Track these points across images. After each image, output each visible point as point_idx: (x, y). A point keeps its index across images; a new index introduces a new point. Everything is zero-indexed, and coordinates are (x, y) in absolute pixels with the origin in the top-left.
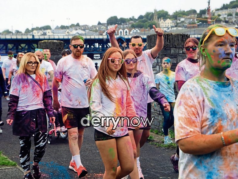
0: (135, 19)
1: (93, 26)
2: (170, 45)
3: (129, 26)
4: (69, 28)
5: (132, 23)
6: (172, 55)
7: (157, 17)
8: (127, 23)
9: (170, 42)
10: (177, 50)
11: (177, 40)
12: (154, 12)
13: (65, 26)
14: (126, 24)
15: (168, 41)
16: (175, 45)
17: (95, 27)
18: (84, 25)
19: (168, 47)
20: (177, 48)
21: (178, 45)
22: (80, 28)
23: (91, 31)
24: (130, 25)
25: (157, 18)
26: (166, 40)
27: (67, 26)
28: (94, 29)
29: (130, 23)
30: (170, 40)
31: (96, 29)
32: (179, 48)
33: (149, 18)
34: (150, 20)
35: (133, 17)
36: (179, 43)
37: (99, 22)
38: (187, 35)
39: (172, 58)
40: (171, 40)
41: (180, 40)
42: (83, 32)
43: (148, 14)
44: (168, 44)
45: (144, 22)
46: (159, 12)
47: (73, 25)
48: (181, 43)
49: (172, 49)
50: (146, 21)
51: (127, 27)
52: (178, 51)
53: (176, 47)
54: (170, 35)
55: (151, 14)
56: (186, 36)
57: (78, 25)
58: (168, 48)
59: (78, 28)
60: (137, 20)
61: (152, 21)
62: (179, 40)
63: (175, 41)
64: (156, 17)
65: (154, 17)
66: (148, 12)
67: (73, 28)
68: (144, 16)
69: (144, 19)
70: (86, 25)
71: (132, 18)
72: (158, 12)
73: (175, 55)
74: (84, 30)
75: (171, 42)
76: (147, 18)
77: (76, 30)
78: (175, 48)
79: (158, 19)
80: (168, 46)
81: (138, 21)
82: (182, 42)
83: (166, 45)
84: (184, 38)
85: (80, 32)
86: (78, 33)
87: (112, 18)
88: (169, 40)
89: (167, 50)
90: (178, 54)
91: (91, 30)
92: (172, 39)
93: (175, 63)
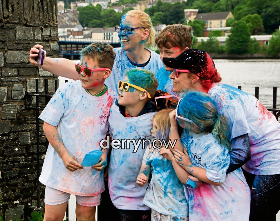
2: (14, 18)
6: (19, 44)
9: (13, 11)
10: (30, 32)
11: (30, 7)
15: (8, 8)
16: (25, 19)
19: (8, 22)
20: (30, 26)
21: (31, 18)
26: (5, 4)
30: (12, 6)
32: (33, 26)
36: (34, 15)
39: (20, 50)
40: (16, 6)
41: (36, 7)
44: (9, 16)
48: (39, 16)
49: (18, 27)
53: (28, 24)
58: (8, 25)
62: (33, 7)
63: (24, 9)
73: (26, 42)
75: (17, 11)
78: (26, 25)
80: (8, 19)
82: (41, 14)
83: (4, 18)
88: (10, 6)
89: (5, 29)
90: (31, 40)
92: (18, 3)
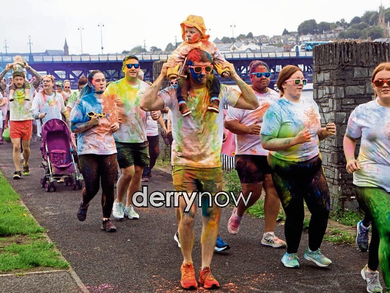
0: (346, 23)
1: (274, 37)
2: (352, 62)
3: (335, 36)
4: (236, 41)
5: (340, 30)
6: (357, 81)
7: (384, 19)
8: (333, 31)
9: (352, 58)
10: (365, 71)
11: (366, 53)
12: (378, 11)
13: (230, 37)
14: (331, 33)
15: (348, 56)
16: (361, 62)
17: (278, 38)
18: (259, 36)
19: (348, 66)
20: (366, 67)
21: (366, 61)
22: (253, 40)
23: (272, 45)
24: (337, 34)
25: (383, 22)
26: (346, 52)
27: (233, 39)
28: (277, 42)
29: (337, 31)
30: (352, 54)
31: (279, 42)
32: (368, 67)
33: (370, 20)
34: (372, 24)
35: (343, 20)
36: (369, 58)
37: (285, 30)
38: (383, 44)
39: (357, 85)
40: (354, 53)
41: (371, 52)
42: (258, 47)
43: (368, 15)
44: (348, 61)
45: (362, 29)
46: (388, 11)
47: (242, 37)
48: (373, 59)
49: (355, 68)
50: (365, 27)
51: (331, 37)
52: (367, 72)
53: (364, 66)
54: (352, 45)
55: (374, 14)
56: (382, 46)
57: (250, 35)
58: (348, 67)
59: (250, 40)
60: (349, 25)
61: (376, 26)
62: (368, 53)
63: (361, 55)
64: (381, 19)
65: (380, 19)
66: (369, 12)
67: (243, 41)
68: (362, 17)
69: (361, 23)
70: (264, 36)
71: (341, 22)
72: (386, 10)
73: (362, 79)
74: (260, 44)
75: (355, 57)
76: (367, 21)
77: (248, 43)
78: (362, 67)
79: (386, 22)
80: (348, 63)
81: (350, 28)
82: (375, 57)
83: (345, 63)
84: (378, 49)
85: (254, 47)
86: (250, 49)
87: (306, 22)
88: (350, 54)
89: (345, 70)
90: (366, 77)
91: (271, 43)
92: (356, 51)
93: (361, 94)
